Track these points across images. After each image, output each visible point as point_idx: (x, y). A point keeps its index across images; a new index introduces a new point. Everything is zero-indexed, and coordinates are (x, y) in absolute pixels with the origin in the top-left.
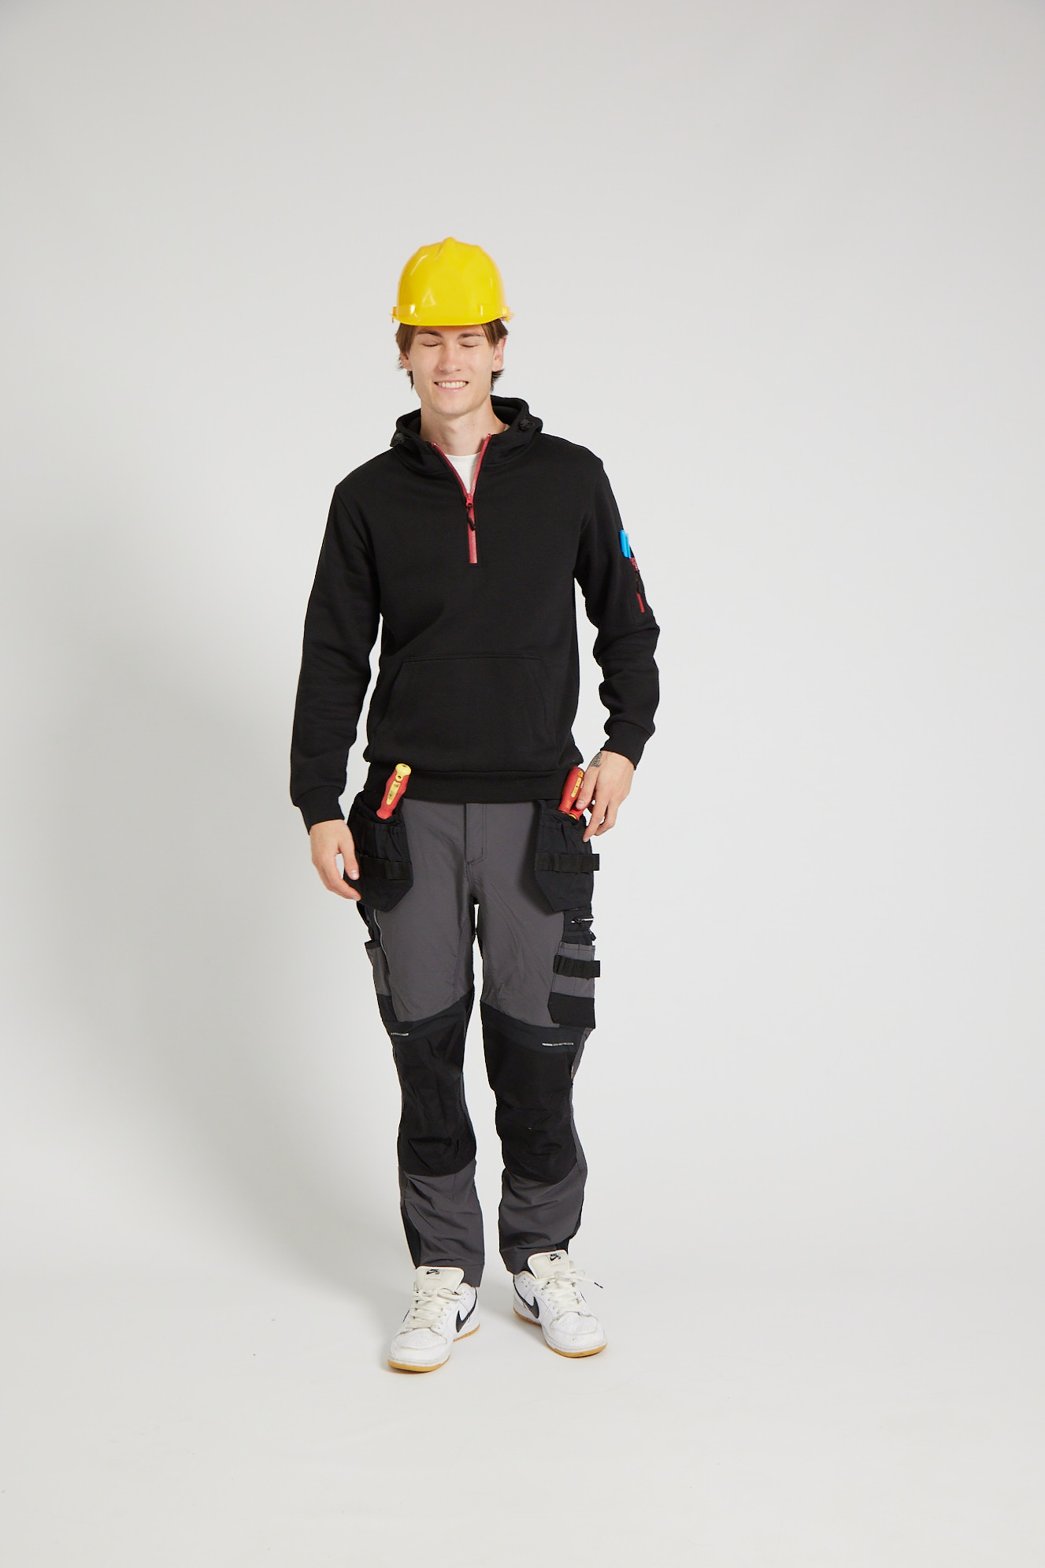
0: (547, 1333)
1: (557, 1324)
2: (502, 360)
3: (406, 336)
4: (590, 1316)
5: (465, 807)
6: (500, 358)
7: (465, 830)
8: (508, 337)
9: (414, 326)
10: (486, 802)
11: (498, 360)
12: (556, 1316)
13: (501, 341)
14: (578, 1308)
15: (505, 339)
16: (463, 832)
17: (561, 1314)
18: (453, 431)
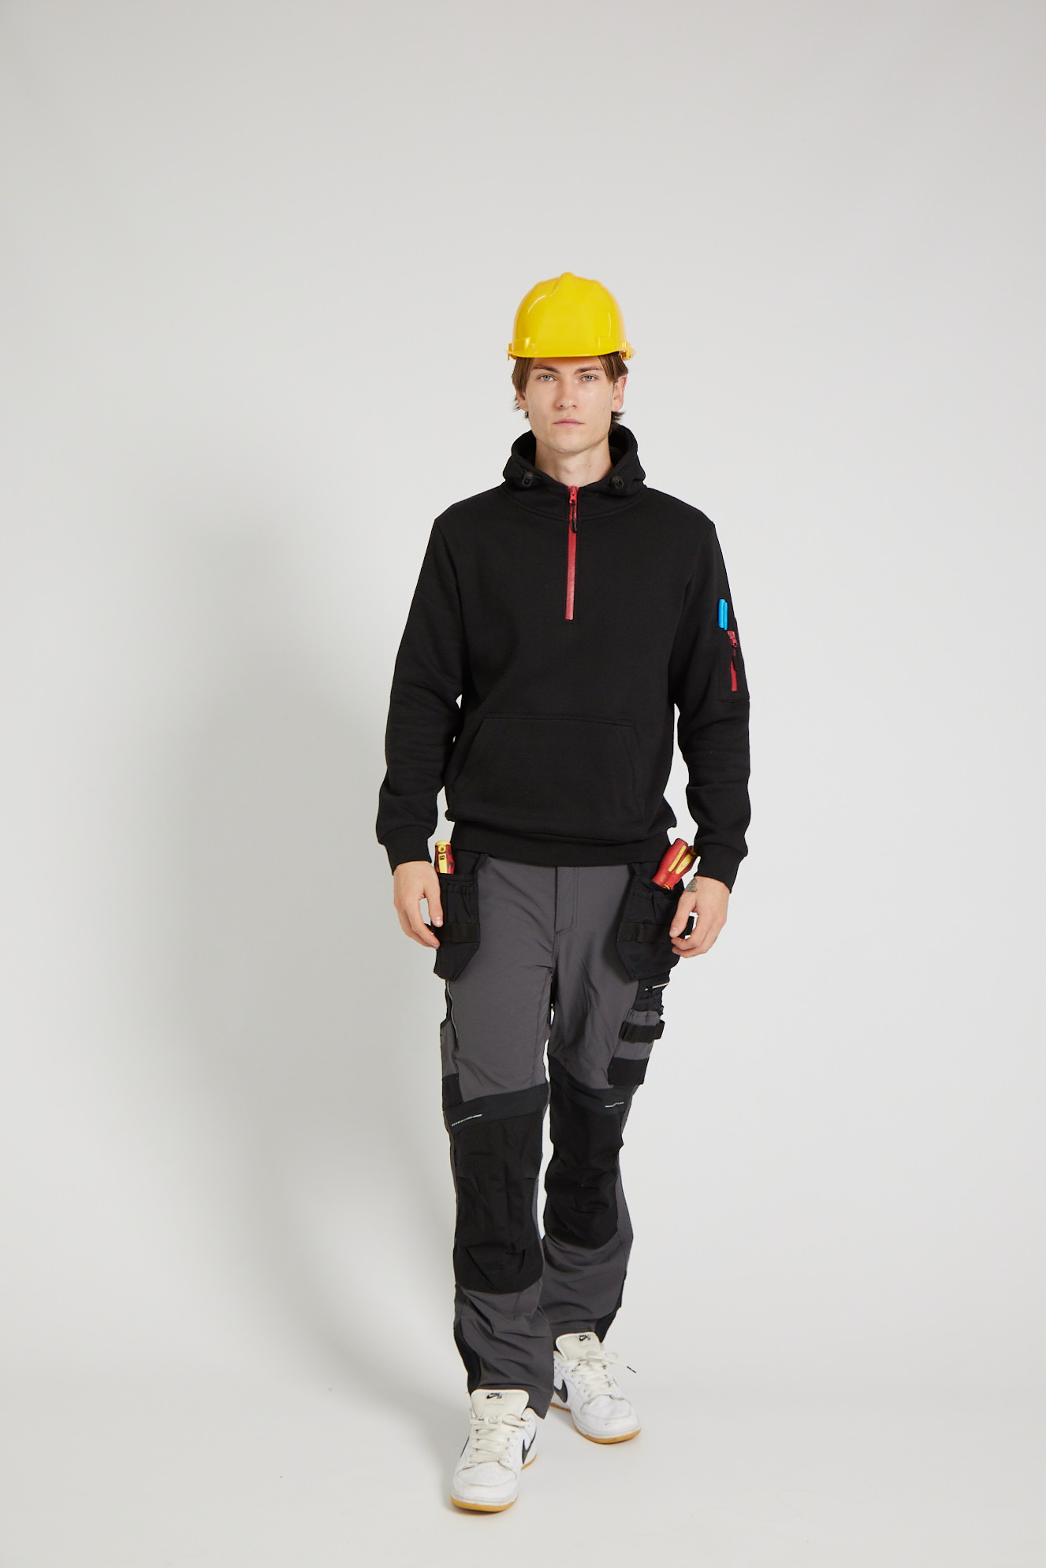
0: (576, 1416)
1: (589, 1408)
2: (622, 401)
3: (524, 371)
4: (623, 1399)
5: (557, 871)
6: (620, 398)
7: (556, 898)
8: (629, 376)
9: (530, 359)
10: (578, 866)
11: (617, 400)
12: (587, 1399)
13: (620, 379)
14: (610, 1391)
15: (625, 379)
16: (554, 900)
17: (592, 1397)
18: (568, 472)
